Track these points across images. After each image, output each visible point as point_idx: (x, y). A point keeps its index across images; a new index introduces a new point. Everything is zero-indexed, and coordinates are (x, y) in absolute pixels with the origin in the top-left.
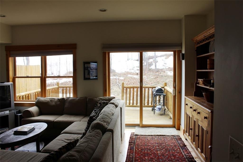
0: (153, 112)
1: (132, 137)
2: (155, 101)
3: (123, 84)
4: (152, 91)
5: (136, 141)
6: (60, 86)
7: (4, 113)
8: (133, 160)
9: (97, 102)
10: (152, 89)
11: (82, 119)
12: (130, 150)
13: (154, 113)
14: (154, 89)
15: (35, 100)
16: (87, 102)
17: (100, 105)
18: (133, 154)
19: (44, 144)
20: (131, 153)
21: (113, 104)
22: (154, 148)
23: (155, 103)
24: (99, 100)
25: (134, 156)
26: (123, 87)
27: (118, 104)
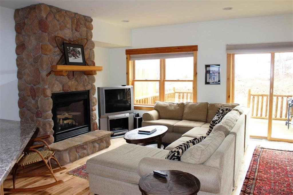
0: (287, 126)
1: (257, 150)
2: (290, 113)
3: (250, 91)
4: (287, 100)
5: (261, 154)
6: (176, 91)
7: (125, 115)
8: (256, 170)
9: (219, 109)
10: (288, 98)
11: (203, 125)
12: (254, 161)
13: (288, 128)
14: (290, 98)
15: (153, 104)
16: (208, 108)
17: (222, 111)
18: (257, 166)
19: (163, 147)
20: (255, 165)
21: (237, 110)
22: (282, 163)
23: (291, 115)
24: (221, 106)
25: (258, 168)
26: (250, 95)
27: (243, 111)
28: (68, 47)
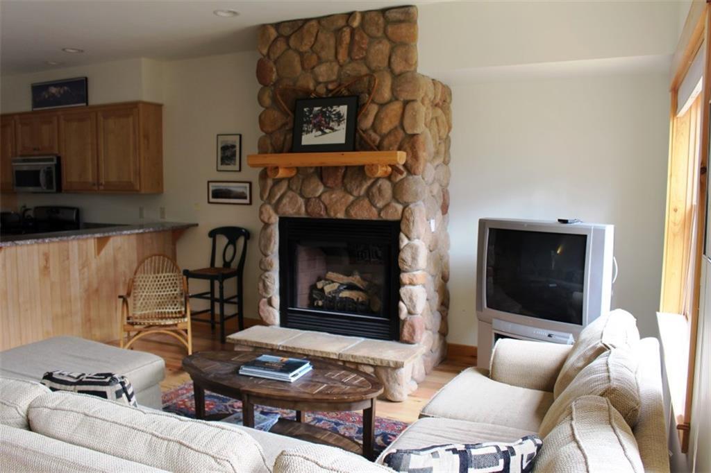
7: (550, 335)
28: (305, 109)
